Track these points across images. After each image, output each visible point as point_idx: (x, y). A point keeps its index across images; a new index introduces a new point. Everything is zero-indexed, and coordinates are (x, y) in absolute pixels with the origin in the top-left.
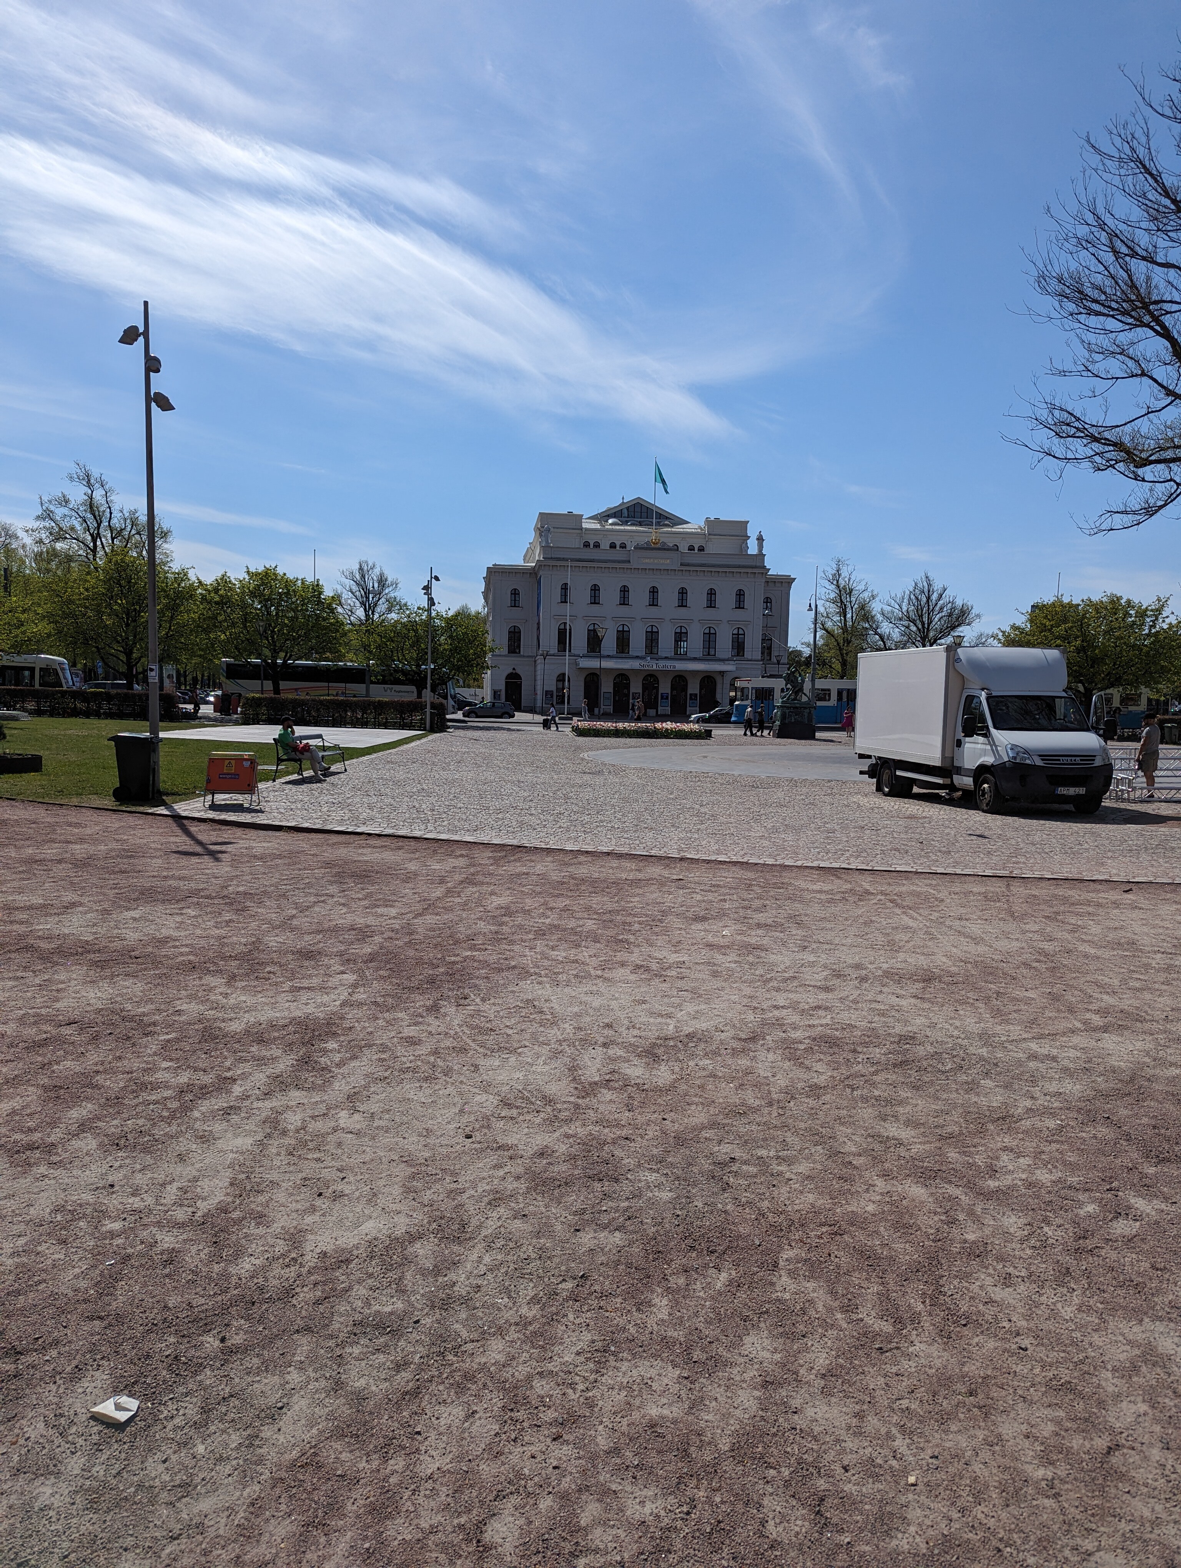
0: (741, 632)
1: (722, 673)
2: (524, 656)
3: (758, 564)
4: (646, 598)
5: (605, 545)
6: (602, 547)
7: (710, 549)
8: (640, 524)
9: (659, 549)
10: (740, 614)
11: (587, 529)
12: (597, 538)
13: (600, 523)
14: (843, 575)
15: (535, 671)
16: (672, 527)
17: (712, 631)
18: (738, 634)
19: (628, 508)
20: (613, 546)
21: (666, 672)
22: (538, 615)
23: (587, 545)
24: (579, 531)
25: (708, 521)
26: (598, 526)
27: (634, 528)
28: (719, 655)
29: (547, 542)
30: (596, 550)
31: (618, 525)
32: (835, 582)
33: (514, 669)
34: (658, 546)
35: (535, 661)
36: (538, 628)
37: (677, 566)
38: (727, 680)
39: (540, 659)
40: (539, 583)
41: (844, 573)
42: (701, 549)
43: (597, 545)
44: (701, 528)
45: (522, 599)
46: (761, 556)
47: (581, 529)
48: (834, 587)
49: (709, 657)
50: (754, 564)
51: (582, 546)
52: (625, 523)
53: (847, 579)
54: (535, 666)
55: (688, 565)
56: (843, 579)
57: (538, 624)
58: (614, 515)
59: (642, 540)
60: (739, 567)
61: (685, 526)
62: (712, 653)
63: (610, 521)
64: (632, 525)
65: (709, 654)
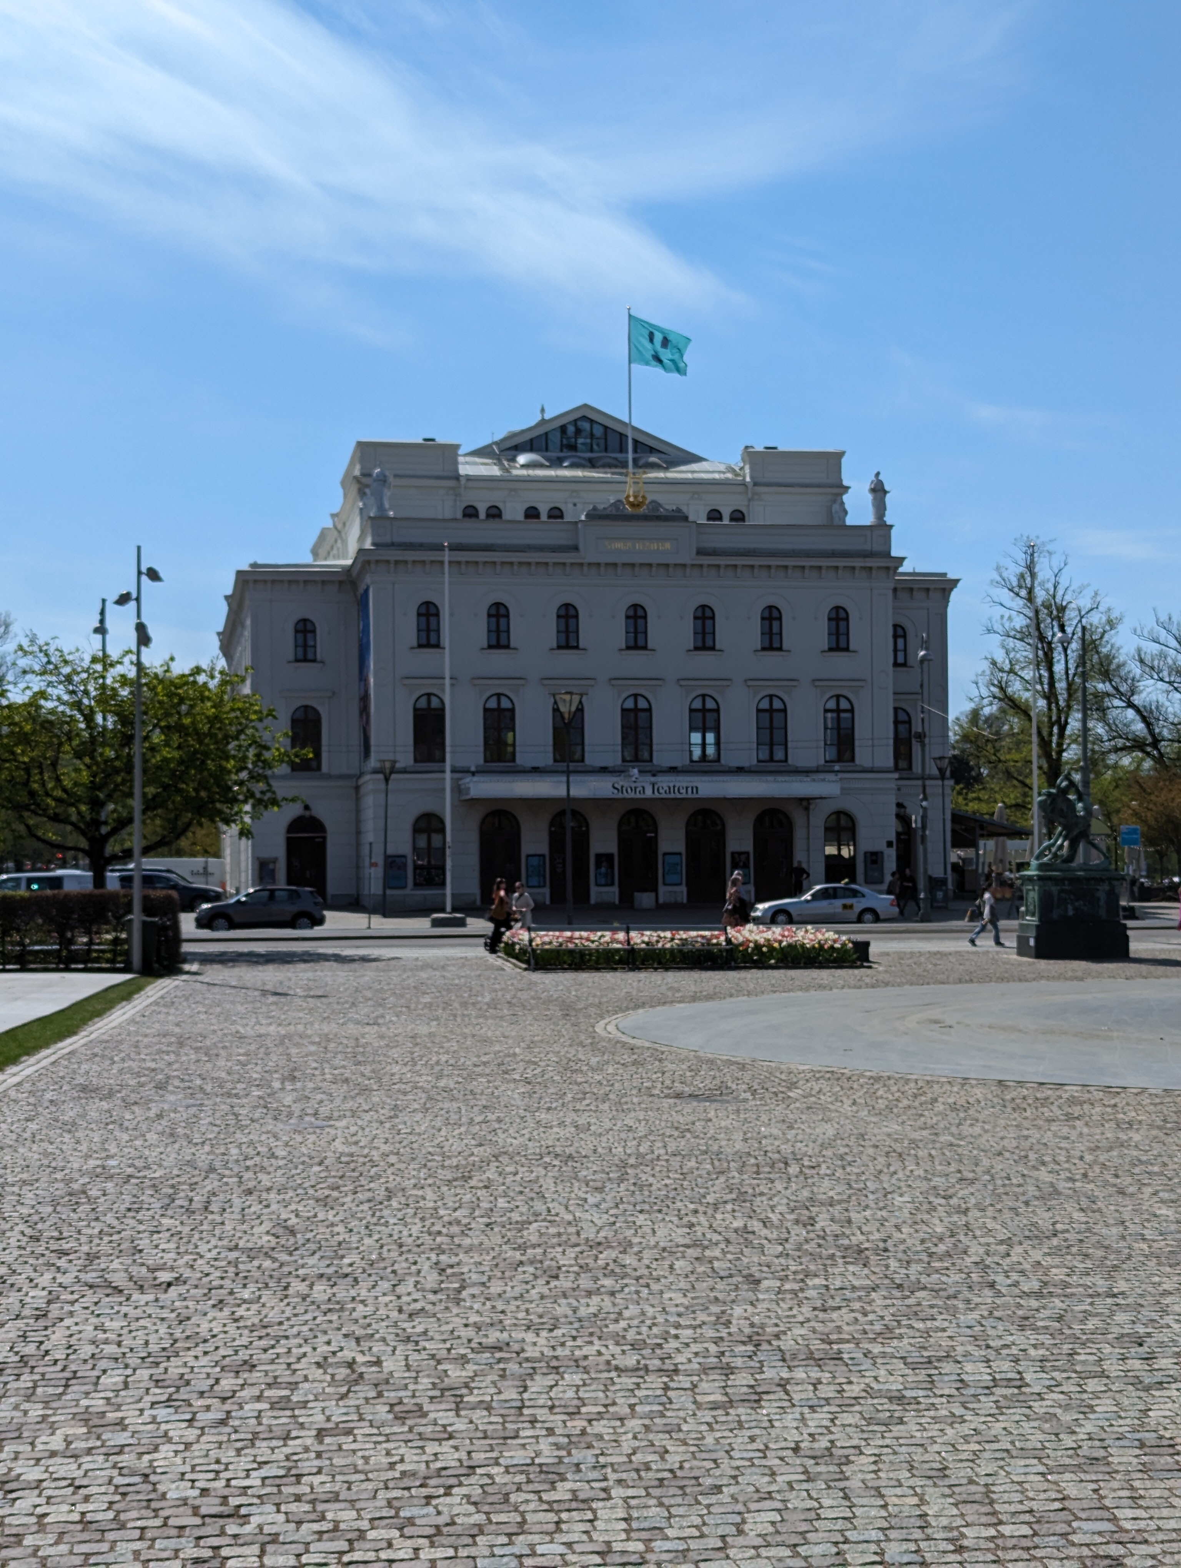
0: (844, 705)
1: (805, 803)
2: (329, 777)
3: (877, 548)
4: (618, 632)
5: (514, 511)
6: (507, 516)
7: (758, 516)
8: (592, 464)
9: (645, 518)
10: (841, 664)
11: (469, 478)
12: (495, 498)
13: (499, 463)
14: (1040, 577)
15: (358, 811)
16: (666, 469)
17: (777, 704)
18: (838, 710)
19: (563, 429)
20: (532, 513)
21: (672, 804)
22: (363, 678)
23: (470, 513)
24: (451, 483)
25: (749, 454)
26: (495, 471)
27: (579, 473)
28: (797, 758)
29: (381, 507)
30: (493, 524)
31: (540, 466)
32: (1023, 593)
33: (307, 807)
34: (642, 510)
35: (357, 788)
36: (364, 709)
37: (687, 557)
38: (819, 819)
39: (371, 783)
40: (363, 603)
41: (1044, 572)
42: (738, 516)
43: (495, 513)
44: (732, 471)
45: (323, 641)
46: (882, 529)
47: (457, 477)
48: (1021, 602)
49: (772, 766)
50: (868, 547)
51: (459, 515)
52: (557, 463)
53: (1050, 586)
54: (358, 799)
55: (714, 553)
56: (1042, 584)
57: (365, 699)
58: (529, 446)
59: (606, 499)
60: (834, 554)
61: (695, 466)
62: (779, 755)
63: (522, 459)
64: (573, 466)
65: (771, 760)
